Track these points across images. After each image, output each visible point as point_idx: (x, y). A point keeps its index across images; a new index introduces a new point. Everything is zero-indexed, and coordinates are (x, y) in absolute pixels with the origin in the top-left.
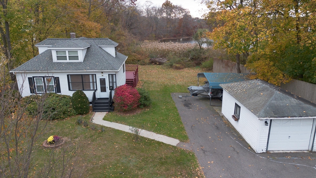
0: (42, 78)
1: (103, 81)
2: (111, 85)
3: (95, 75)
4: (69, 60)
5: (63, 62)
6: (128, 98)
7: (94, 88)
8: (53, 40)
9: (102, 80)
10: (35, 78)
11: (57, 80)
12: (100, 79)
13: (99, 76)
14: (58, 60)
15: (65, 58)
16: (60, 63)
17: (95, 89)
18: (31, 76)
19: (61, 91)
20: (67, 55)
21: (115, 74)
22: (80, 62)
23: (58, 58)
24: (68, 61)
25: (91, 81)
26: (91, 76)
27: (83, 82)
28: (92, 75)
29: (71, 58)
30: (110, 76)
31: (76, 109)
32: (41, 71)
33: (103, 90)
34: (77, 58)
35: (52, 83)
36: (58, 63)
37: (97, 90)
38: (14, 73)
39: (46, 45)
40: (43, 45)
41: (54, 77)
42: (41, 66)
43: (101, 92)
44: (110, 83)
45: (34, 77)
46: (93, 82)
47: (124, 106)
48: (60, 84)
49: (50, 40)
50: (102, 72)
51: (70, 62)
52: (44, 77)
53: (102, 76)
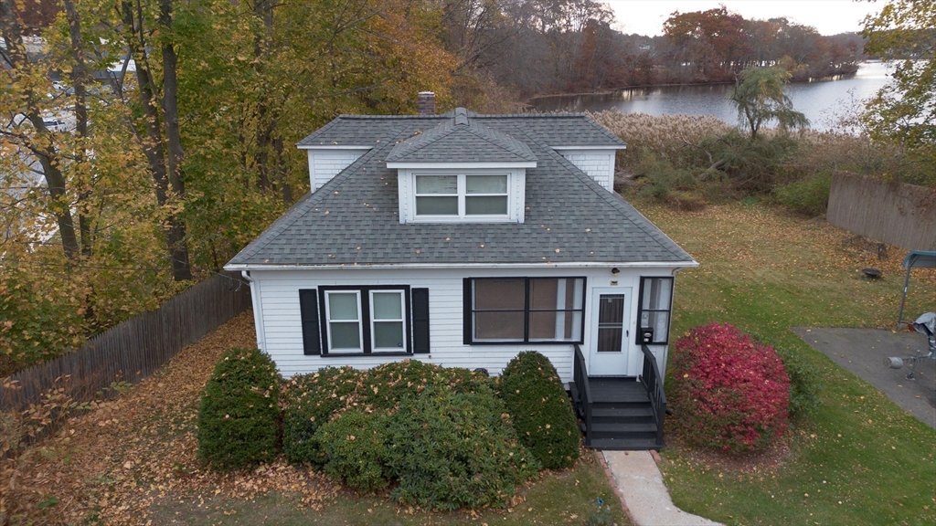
0: (358, 292)
1: (612, 308)
2: (645, 325)
3: (585, 279)
4: (468, 212)
5: (440, 225)
6: (761, 393)
7: (568, 333)
8: (363, 123)
9: (610, 300)
10: (327, 293)
11: (419, 301)
12: (601, 296)
13: (598, 287)
14: (418, 213)
15: (450, 205)
16: (429, 225)
17: (576, 338)
18: (313, 285)
19: (432, 344)
20: (462, 193)
21: (669, 274)
22: (514, 224)
23: (423, 205)
24: (462, 217)
25: (561, 305)
26: (562, 286)
27: (527, 311)
28: (571, 280)
29: (474, 205)
30: (648, 284)
31: (533, 442)
32: (359, 266)
33: (610, 342)
34: (500, 204)
35: (399, 315)
36: (421, 225)
37: (582, 342)
38: (244, 274)
39: (340, 143)
40: (328, 143)
41: (406, 288)
42: (353, 241)
43: (599, 350)
44: (643, 313)
45: (322, 288)
46: (569, 311)
47: (743, 433)
48: (431, 316)
49: (353, 123)
50: (615, 270)
51: (468, 224)
52: (365, 290)
53: (614, 283)
